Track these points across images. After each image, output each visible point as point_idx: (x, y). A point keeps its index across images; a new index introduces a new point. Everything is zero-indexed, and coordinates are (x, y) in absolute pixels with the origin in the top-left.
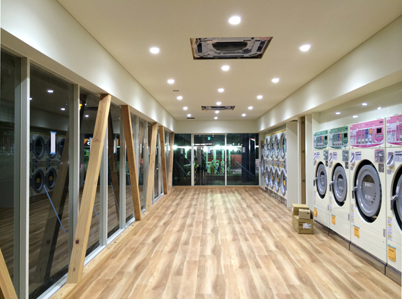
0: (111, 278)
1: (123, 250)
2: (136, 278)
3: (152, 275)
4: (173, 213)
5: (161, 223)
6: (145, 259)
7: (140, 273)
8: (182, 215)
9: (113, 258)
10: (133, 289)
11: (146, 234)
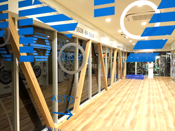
0: (90, 113)
1: (98, 102)
2: (99, 114)
3: (106, 114)
4: (123, 88)
5: (116, 92)
6: (105, 107)
7: (101, 112)
8: (127, 89)
9: (93, 105)
10: (97, 119)
11: (109, 96)
